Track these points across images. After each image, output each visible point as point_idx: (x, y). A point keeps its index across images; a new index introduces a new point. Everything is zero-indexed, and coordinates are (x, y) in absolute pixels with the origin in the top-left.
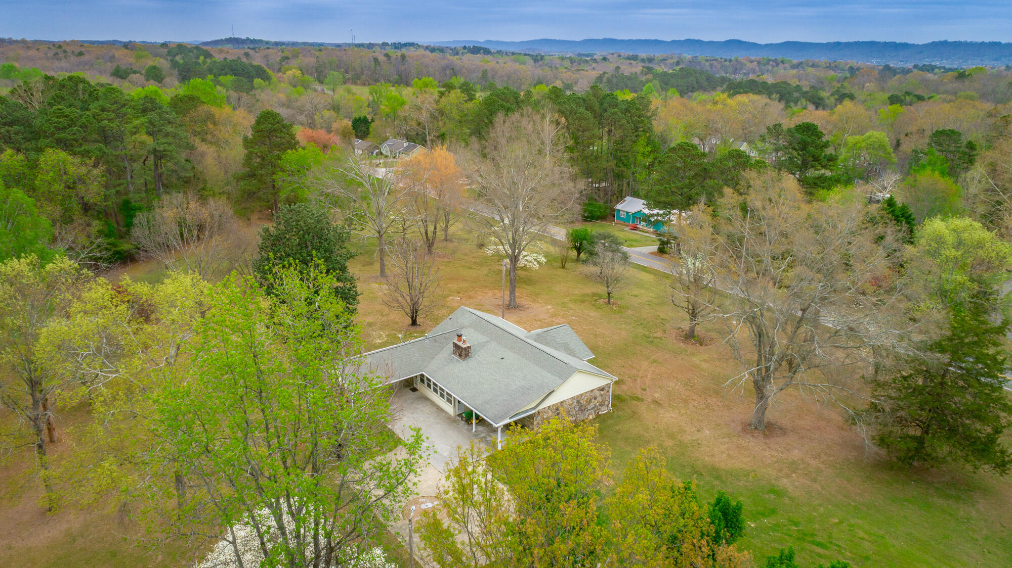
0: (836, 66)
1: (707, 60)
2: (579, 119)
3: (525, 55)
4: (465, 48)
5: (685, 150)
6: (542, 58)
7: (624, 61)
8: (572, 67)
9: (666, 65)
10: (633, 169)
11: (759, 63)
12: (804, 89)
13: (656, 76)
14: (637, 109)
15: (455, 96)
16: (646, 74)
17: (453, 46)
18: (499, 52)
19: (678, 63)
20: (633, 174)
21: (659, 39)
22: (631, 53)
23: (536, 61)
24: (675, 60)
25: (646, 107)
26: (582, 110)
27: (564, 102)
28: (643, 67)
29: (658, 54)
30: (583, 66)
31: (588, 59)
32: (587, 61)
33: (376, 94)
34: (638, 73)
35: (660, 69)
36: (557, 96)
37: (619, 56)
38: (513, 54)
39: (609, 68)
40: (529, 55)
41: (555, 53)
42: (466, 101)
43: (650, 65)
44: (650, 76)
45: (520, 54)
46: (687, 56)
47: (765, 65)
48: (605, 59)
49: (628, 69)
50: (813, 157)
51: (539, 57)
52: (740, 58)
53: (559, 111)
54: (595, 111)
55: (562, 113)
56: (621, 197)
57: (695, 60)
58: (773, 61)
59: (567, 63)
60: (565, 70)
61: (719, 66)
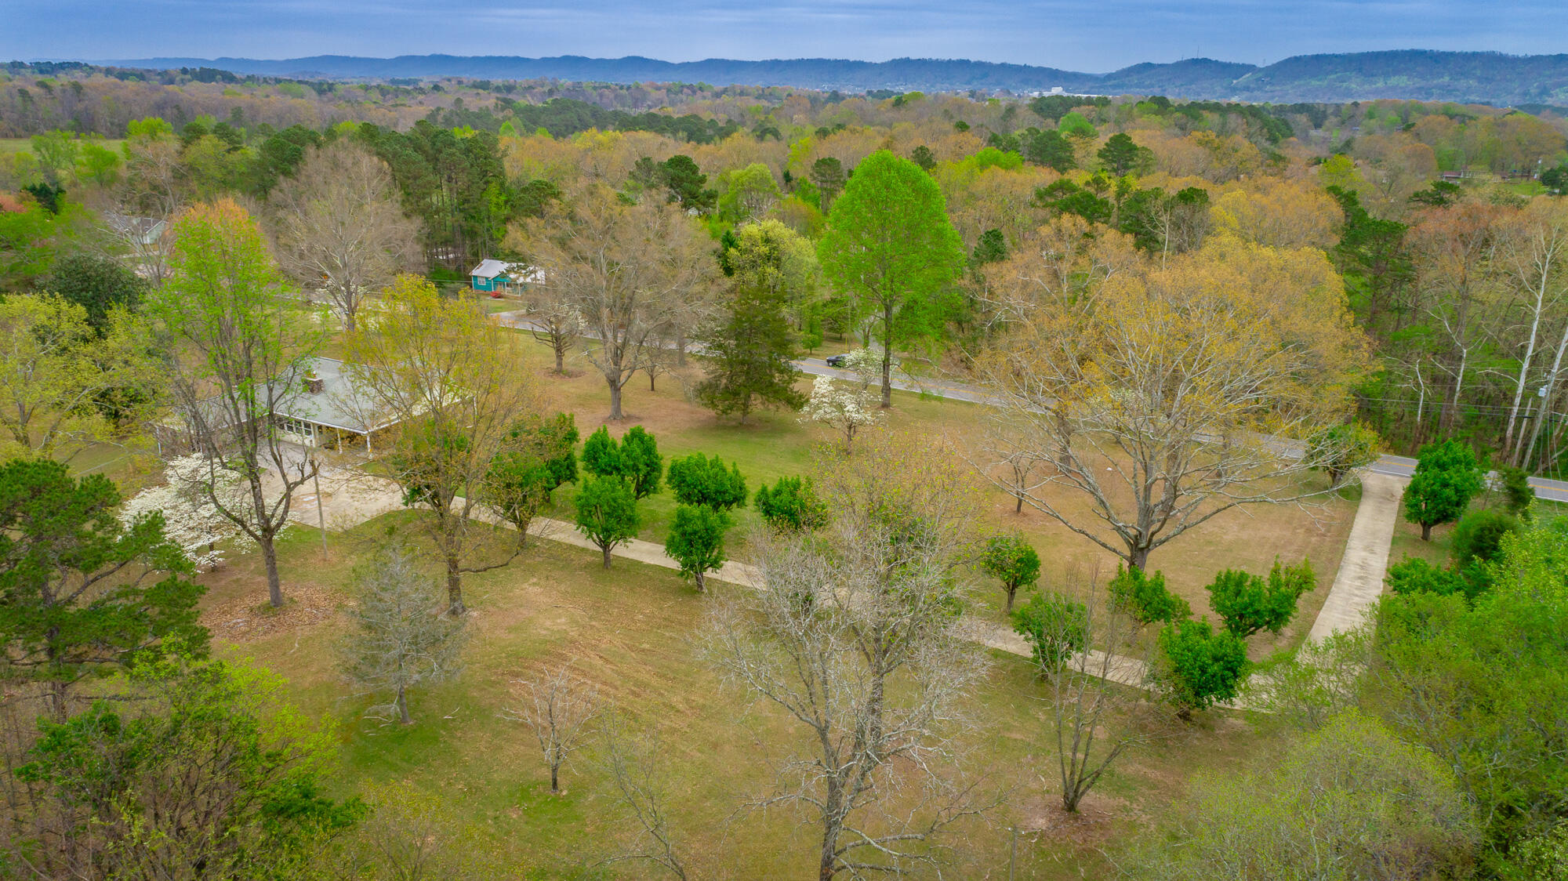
0: (771, 94)
1: (595, 88)
2: (406, 162)
3: (300, 82)
4: (185, 71)
5: (538, 189)
6: (331, 87)
7: (467, 90)
8: (384, 101)
9: (533, 96)
10: (486, 224)
11: (669, 90)
12: (721, 124)
13: (518, 112)
14: (482, 149)
15: (208, 144)
16: (503, 109)
17: (159, 68)
18: (249, 78)
19: (551, 92)
20: (488, 230)
21: (521, 55)
22: (479, 78)
23: (321, 92)
24: (546, 89)
25: (493, 146)
26: (409, 151)
27: (383, 143)
28: (497, 98)
29: (521, 79)
30: (402, 100)
31: (409, 88)
32: (408, 92)
33: (47, 150)
34: (491, 107)
35: (522, 102)
36: (372, 136)
37: (460, 82)
38: (278, 81)
39: (446, 101)
40: (306, 83)
41: (353, 80)
42: (229, 151)
43: (510, 96)
44: (509, 112)
45: (290, 81)
46: (566, 82)
47: (676, 93)
48: (436, 88)
49: (474, 103)
50: (690, 193)
51: (325, 87)
52: (641, 84)
53: (378, 154)
54: (425, 152)
55: (382, 156)
56: (475, 262)
57: (577, 88)
58: (688, 87)
59: (375, 95)
60: (373, 106)
61: (612, 96)
